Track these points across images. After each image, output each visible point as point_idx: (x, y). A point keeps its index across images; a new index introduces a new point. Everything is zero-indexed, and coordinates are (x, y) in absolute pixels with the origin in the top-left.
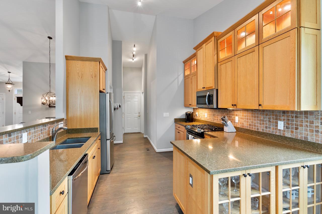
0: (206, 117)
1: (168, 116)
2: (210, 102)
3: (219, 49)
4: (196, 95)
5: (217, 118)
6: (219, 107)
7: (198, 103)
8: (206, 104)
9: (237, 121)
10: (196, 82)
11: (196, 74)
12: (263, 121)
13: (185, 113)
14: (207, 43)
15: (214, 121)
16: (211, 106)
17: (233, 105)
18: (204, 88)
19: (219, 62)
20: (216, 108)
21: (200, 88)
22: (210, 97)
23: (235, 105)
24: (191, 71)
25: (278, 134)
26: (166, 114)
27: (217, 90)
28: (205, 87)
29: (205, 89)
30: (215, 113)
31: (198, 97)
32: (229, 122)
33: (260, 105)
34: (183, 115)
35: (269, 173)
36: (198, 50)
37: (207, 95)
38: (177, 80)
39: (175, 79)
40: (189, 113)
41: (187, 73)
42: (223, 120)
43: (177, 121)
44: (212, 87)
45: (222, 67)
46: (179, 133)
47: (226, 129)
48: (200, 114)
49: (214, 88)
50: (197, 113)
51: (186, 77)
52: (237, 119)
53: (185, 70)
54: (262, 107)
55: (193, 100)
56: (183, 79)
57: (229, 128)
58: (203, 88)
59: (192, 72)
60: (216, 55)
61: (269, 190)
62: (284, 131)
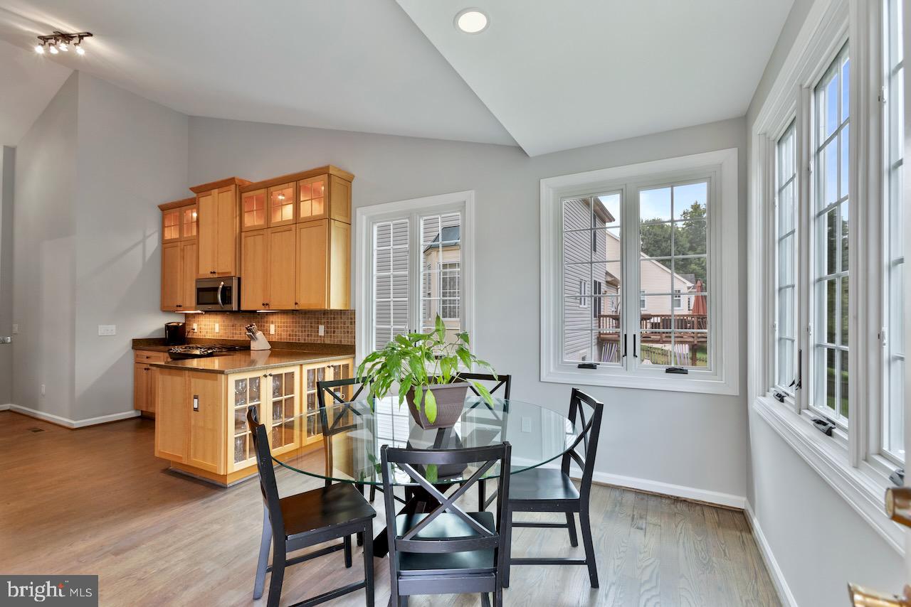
0: (217, 330)
1: (114, 334)
2: (227, 298)
3: (246, 208)
4: (194, 285)
5: (241, 330)
6: (243, 308)
7: (200, 302)
8: (217, 303)
9: (272, 332)
10: (194, 259)
11: (195, 241)
12: (305, 327)
13: (164, 326)
14: (221, 190)
15: (233, 337)
16: (227, 307)
17: (263, 305)
18: (214, 273)
19: (243, 230)
20: (237, 309)
21: (205, 271)
22: (227, 292)
23: (267, 304)
24: (181, 231)
25: (319, 342)
26: (105, 329)
27: (239, 279)
28: (216, 271)
29: (216, 276)
30: (236, 322)
31: (199, 290)
32: (259, 334)
33: (296, 304)
34: (159, 330)
35: (292, 374)
36: (200, 195)
37: (221, 287)
38: (140, 247)
39: (136, 245)
40: (175, 324)
41: (171, 234)
42: (249, 330)
43: (138, 344)
44: (230, 273)
45: (249, 242)
46: (150, 371)
47: (254, 345)
48: (203, 327)
49: (233, 274)
50: (195, 326)
51: (165, 244)
52: (272, 329)
53: (163, 227)
54: (299, 306)
55: (188, 296)
56: (157, 247)
57: (260, 343)
58: (211, 273)
59: (185, 236)
60: (238, 218)
61: (292, 392)
62: (324, 337)
